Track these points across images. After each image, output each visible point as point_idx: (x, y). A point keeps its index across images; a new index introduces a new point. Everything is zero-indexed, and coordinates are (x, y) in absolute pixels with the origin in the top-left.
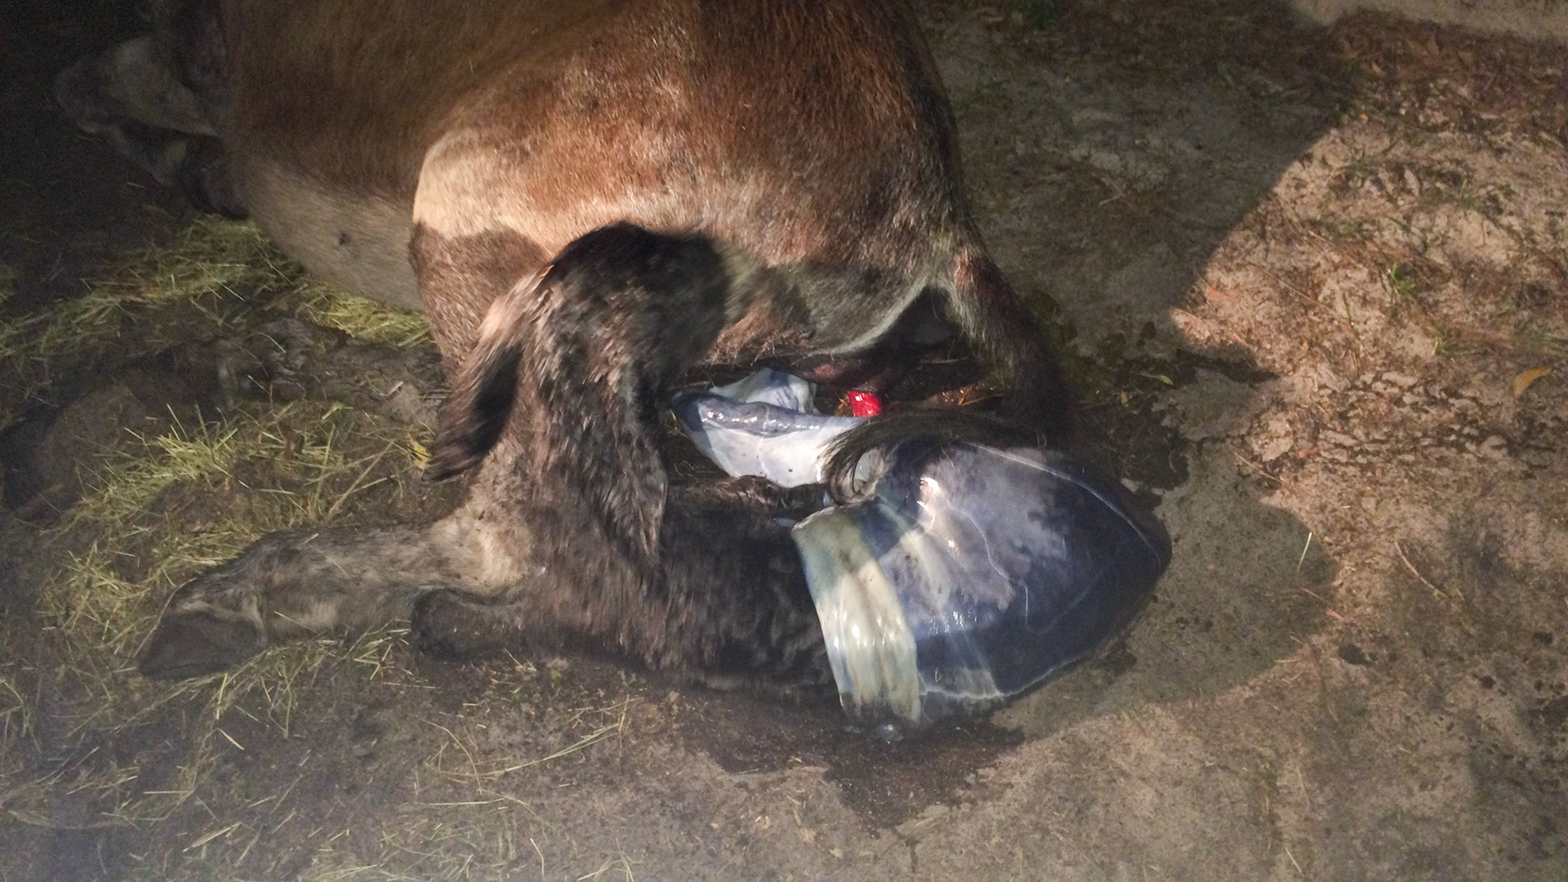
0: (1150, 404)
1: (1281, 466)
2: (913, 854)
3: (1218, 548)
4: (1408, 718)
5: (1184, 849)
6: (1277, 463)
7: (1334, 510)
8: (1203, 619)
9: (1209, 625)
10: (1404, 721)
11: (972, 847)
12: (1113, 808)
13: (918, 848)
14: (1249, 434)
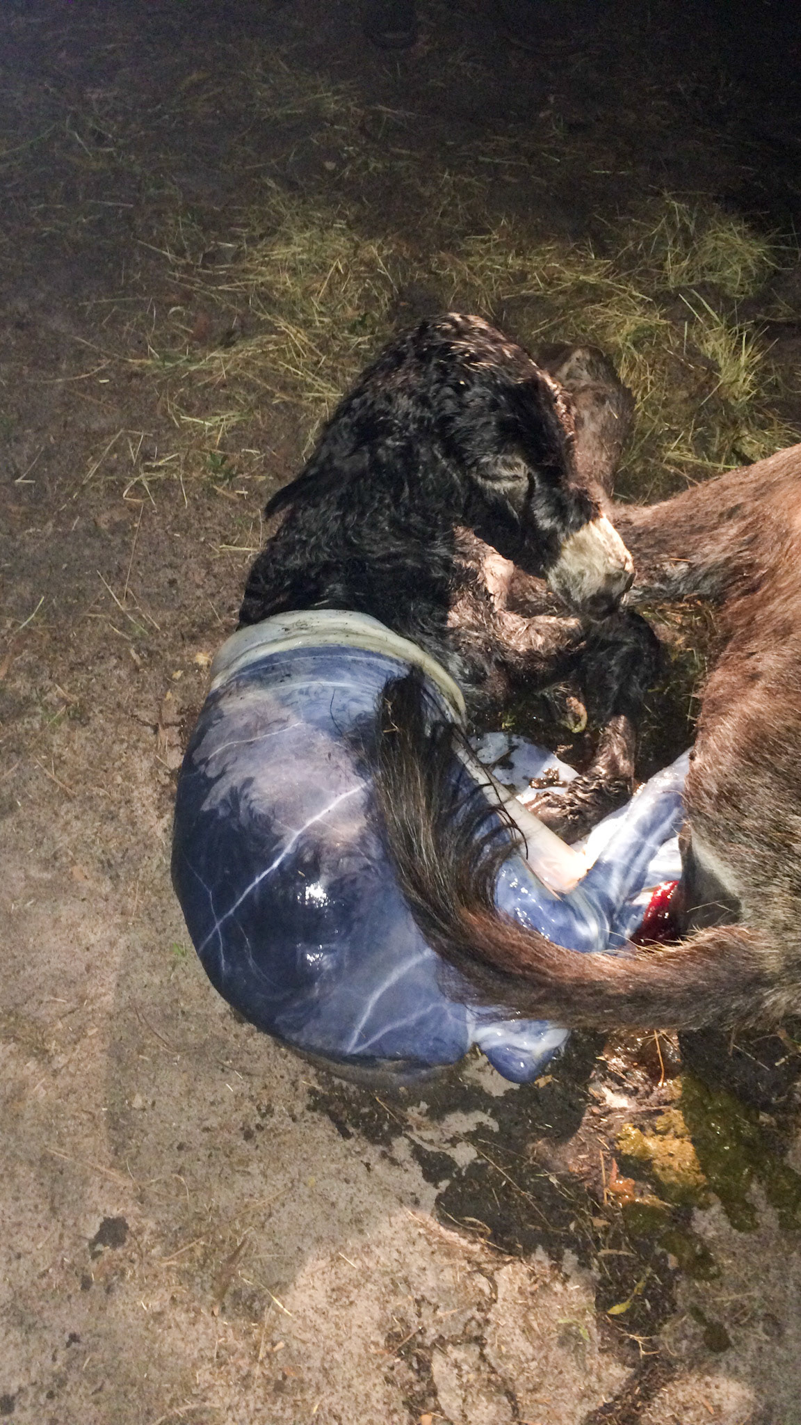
0: (578, 1252)
1: (418, 1372)
2: (145, 724)
3: (333, 1204)
4: (19, 1256)
5: (31, 940)
6: (424, 1367)
7: (318, 1391)
8: (259, 1136)
9: (248, 1136)
10: (18, 1250)
11: (124, 760)
12: (102, 905)
13: (149, 730)
14: (483, 1357)
